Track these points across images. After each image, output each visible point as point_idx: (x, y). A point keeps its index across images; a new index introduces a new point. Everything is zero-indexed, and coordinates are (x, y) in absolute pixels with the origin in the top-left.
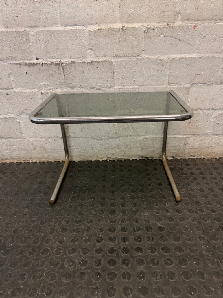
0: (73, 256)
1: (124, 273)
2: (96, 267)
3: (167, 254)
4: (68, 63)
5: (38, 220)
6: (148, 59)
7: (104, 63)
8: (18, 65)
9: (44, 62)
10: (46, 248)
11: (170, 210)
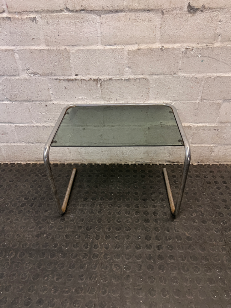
0: (118, 261)
1: (161, 277)
2: (138, 272)
3: (195, 262)
4: (105, 79)
5: (84, 226)
6: (183, 77)
7: (140, 80)
8: (57, 80)
9: (83, 78)
10: (95, 253)
11: (197, 221)
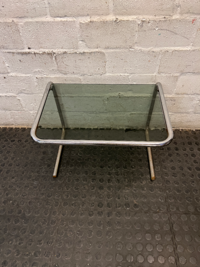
0: (73, 227)
2: (89, 237)
4: (59, 53)
5: (45, 193)
6: (140, 51)
7: (95, 54)
8: (11, 54)
9: (36, 51)
10: (53, 219)
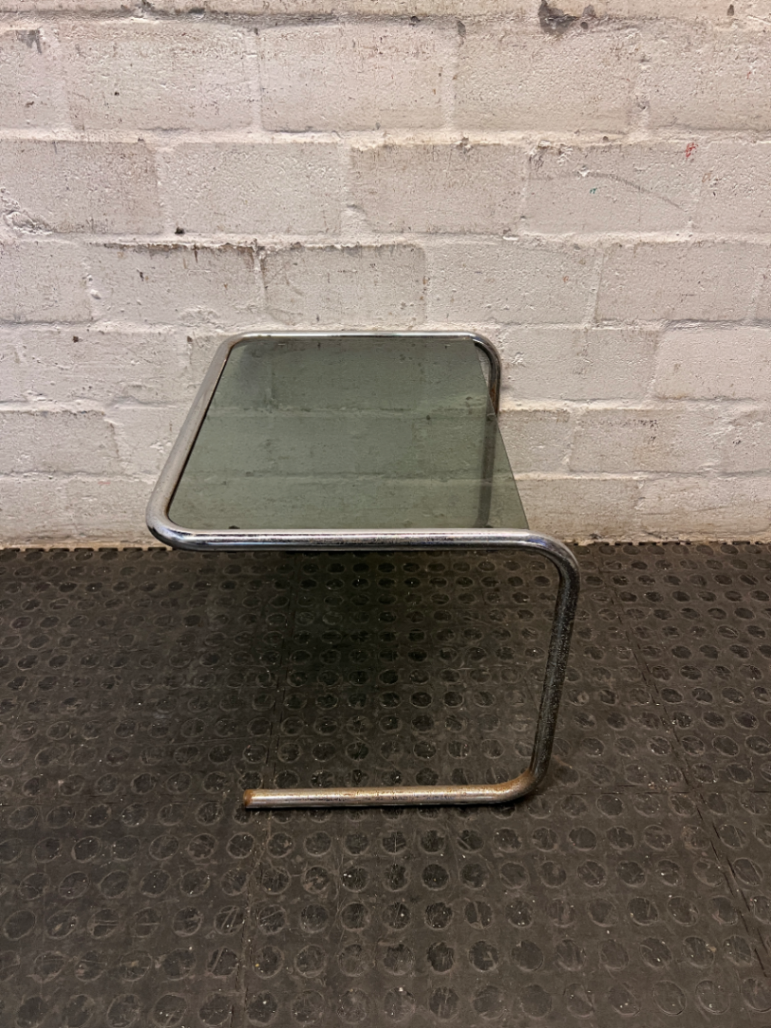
0: (323, 857)
1: (472, 905)
2: (390, 890)
3: (586, 850)
4: (278, 247)
5: (203, 749)
6: (534, 244)
7: (394, 252)
8: (113, 250)
9: (201, 241)
10: (241, 834)
11: (591, 718)
